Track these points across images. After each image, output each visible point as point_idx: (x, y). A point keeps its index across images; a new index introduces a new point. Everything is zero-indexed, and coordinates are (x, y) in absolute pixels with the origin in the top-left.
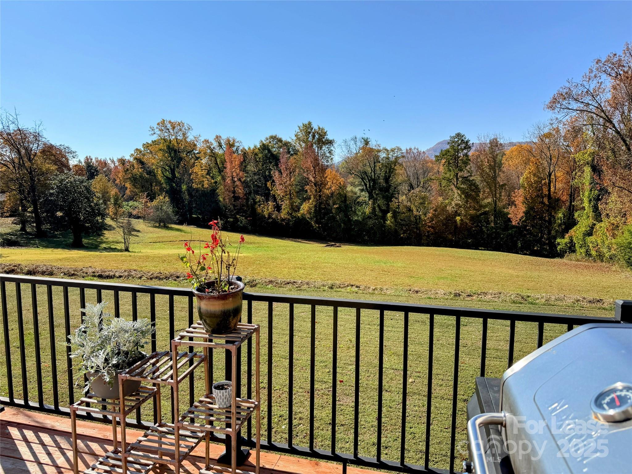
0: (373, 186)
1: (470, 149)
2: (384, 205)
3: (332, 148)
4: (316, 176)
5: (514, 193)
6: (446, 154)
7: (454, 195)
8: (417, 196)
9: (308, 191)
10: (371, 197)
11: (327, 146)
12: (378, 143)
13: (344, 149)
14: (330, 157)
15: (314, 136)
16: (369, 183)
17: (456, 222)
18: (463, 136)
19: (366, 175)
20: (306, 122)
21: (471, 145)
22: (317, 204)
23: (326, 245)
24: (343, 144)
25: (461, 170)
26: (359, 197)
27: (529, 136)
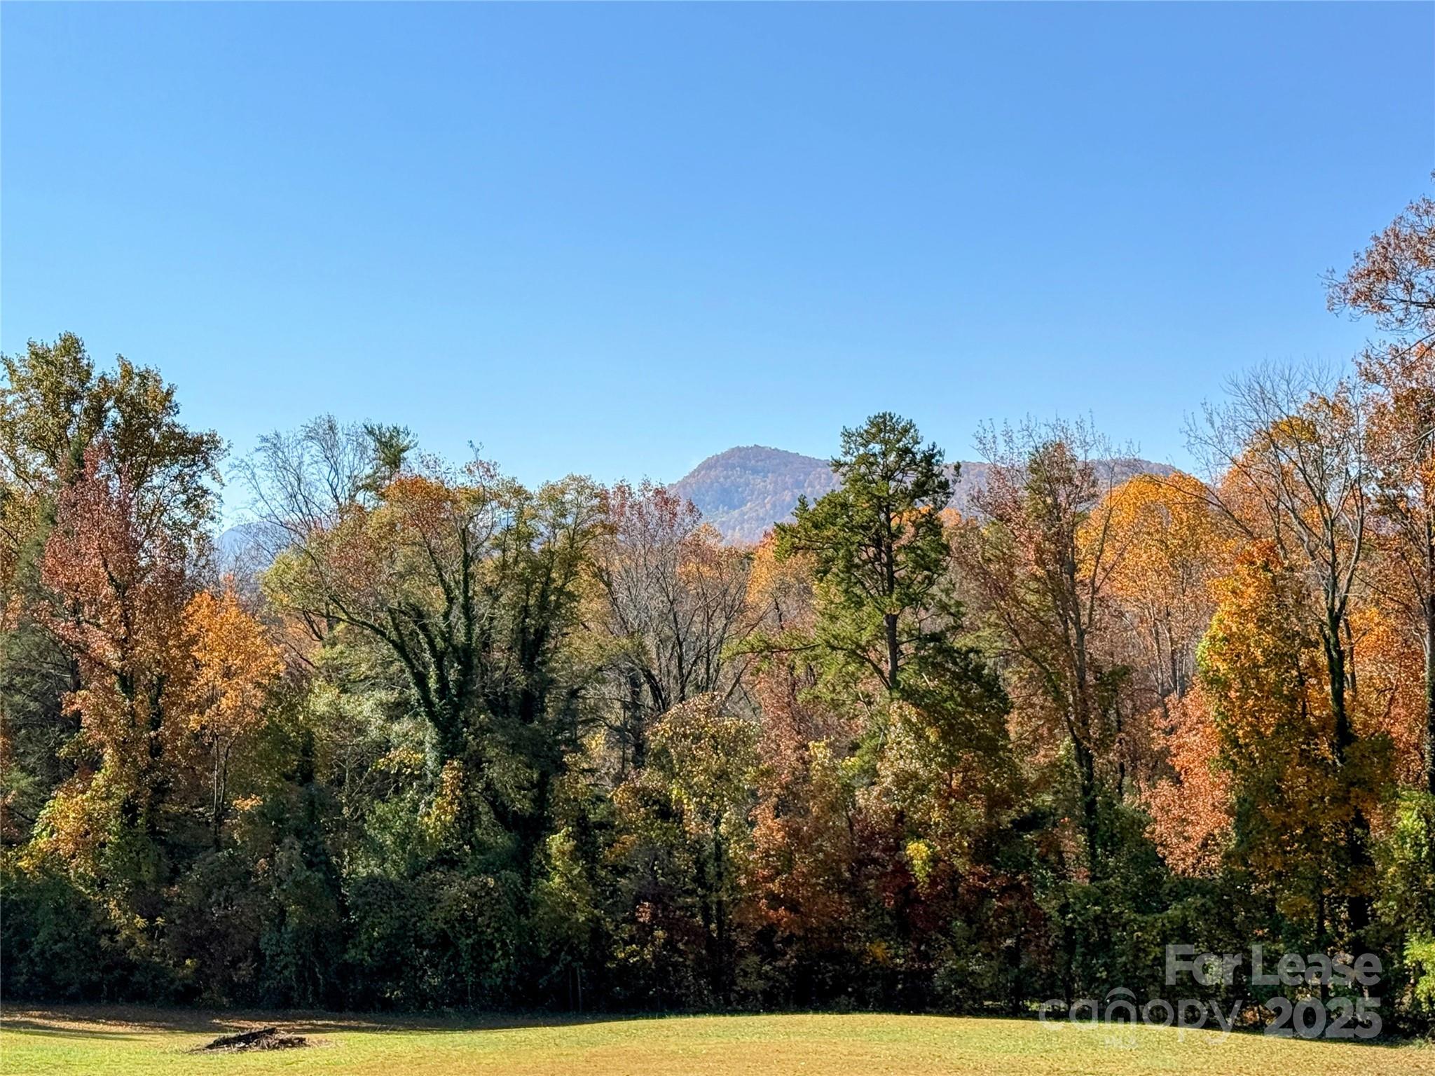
0: (462, 686)
1: (948, 495)
2: (520, 788)
3: (205, 480)
4: (129, 633)
5: (1166, 715)
6: (831, 519)
7: (884, 729)
8: (698, 739)
9: (86, 720)
10: (449, 747)
11: (175, 470)
12: (484, 457)
13: (265, 487)
14: (194, 526)
15: (97, 415)
16: (440, 666)
17: (903, 869)
18: (906, 431)
19: (424, 628)
20: (50, 341)
21: (948, 475)
22: (135, 796)
23: (210, 1039)
24: (260, 457)
25: (912, 600)
26: (384, 747)
27: (1212, 433)
